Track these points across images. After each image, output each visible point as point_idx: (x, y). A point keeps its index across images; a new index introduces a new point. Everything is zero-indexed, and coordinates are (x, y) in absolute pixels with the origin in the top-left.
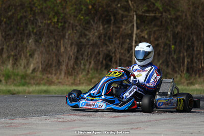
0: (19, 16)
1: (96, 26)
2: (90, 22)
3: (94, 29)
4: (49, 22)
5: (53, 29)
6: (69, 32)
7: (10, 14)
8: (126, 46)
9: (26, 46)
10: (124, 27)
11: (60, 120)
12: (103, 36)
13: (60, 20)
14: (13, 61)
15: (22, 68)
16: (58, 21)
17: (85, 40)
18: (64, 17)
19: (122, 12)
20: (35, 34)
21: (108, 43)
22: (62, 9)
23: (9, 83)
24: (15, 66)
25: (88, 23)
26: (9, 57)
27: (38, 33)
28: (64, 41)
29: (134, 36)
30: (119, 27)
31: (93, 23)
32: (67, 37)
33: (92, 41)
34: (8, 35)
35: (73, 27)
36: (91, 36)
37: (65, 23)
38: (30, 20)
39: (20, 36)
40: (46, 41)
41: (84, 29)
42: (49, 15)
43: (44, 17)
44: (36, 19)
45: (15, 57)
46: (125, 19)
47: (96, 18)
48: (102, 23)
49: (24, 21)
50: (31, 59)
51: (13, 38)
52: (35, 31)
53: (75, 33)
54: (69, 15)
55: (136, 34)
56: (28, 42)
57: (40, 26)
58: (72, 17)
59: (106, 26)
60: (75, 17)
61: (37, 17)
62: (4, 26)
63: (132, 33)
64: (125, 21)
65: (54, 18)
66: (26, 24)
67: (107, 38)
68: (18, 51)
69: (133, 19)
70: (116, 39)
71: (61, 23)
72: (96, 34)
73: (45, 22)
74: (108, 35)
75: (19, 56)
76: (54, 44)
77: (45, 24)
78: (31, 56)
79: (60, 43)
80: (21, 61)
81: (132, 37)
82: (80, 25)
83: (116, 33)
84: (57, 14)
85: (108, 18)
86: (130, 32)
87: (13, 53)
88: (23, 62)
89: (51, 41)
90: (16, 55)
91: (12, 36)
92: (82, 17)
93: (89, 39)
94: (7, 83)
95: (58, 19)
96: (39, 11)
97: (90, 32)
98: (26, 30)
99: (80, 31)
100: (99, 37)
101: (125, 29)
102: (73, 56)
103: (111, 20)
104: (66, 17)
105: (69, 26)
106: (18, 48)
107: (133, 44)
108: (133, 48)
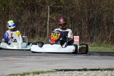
2: (23, 11)
5: (2, 14)
8: (44, 24)
11: (6, 59)
19: (41, 5)
22: (7, 3)
29: (48, 19)
37: (9, 10)
48: (30, 11)
54: (11, 7)
55: (49, 18)
63: (47, 17)
69: (48, 9)
81: (47, 19)
107: (48, 23)
108: (48, 26)
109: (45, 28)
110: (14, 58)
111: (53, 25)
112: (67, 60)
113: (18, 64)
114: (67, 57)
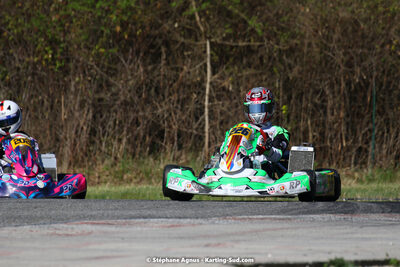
1: (131, 66)
2: (119, 60)
3: (126, 74)
4: (36, 59)
5: (44, 74)
6: (77, 79)
8: (191, 107)
10: (186, 69)
11: (60, 232)
12: (144, 88)
13: (58, 56)
16: (53, 59)
17: (109, 94)
18: (66, 50)
19: (182, 40)
20: (9, 84)
21: (154, 101)
22: (62, 34)
25: (116, 60)
27: (14, 82)
28: (66, 97)
29: (208, 86)
30: (177, 70)
31: (124, 61)
32: (73, 89)
33: (122, 98)
35: (85, 69)
36: (120, 87)
37: (68, 60)
40: (30, 98)
41: (107, 73)
42: (36, 46)
43: (27, 50)
46: (190, 52)
47: (131, 51)
48: (144, 60)
52: (8, 78)
53: (90, 82)
54: (76, 47)
55: (211, 83)
57: (18, 69)
59: (150, 68)
61: (12, 51)
63: (203, 80)
64: (188, 56)
67: (153, 91)
69: (205, 52)
70: (170, 94)
71: (61, 61)
72: (131, 83)
73: (27, 59)
74: (155, 84)
76: (46, 103)
77: (28, 63)
79: (59, 101)
81: (204, 89)
82: (98, 65)
83: (171, 82)
84: (52, 42)
85: (153, 51)
86: (199, 79)
92: (102, 50)
93: (116, 94)
95: (54, 55)
96: (16, 39)
97: (119, 80)
99: (98, 77)
100: (138, 90)
101: (189, 73)
102: (85, 128)
104: (71, 49)
105: (76, 67)
107: (206, 103)
108: (206, 110)
109: (197, 119)
110: (89, 228)
111: (224, 109)
112: (275, 230)
113: (104, 246)
114: (275, 219)
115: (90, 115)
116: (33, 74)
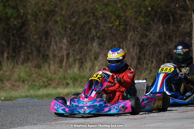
0: (83, 22)
1: (156, 26)
3: (154, 30)
4: (111, 25)
6: (131, 34)
7: (74, 20)
9: (91, 50)
10: (182, 26)
12: (163, 36)
13: (122, 23)
14: (79, 64)
15: (88, 70)
16: (119, 24)
17: (146, 40)
18: (125, 20)
20: (99, 37)
21: (168, 42)
23: (76, 86)
24: (81, 69)
25: (148, 24)
26: (75, 61)
27: (101, 36)
28: (126, 43)
30: (178, 27)
31: (153, 24)
32: (129, 38)
33: (153, 42)
34: (73, 40)
35: (135, 29)
36: (152, 36)
38: (93, 24)
39: (84, 40)
40: (109, 44)
41: (145, 30)
42: (111, 19)
43: (106, 21)
44: (99, 24)
45: (81, 61)
46: (184, 18)
47: (156, 19)
49: (88, 26)
50: (96, 62)
51: (78, 42)
52: (98, 35)
53: (137, 34)
56: (92, 46)
57: (103, 30)
58: (133, 19)
59: (165, 26)
60: (136, 19)
61: (100, 22)
62: (69, 32)
64: (184, 20)
65: (116, 21)
66: (90, 29)
67: (167, 37)
68: (83, 54)
70: (176, 38)
71: (123, 25)
72: (157, 34)
73: (107, 25)
74: (168, 34)
75: (84, 59)
76: (117, 46)
77: (107, 27)
78: (96, 58)
79: (123, 44)
80: (86, 64)
82: (141, 26)
83: (176, 32)
84: (119, 17)
85: (167, 18)
86: (189, 30)
87: (78, 57)
88: (88, 65)
89: (114, 43)
90: (81, 59)
91: (77, 41)
92: (142, 19)
93: (150, 40)
94: (74, 85)
95: (119, 22)
96: (102, 16)
97: (151, 33)
98: (90, 34)
99: (141, 32)
100: (160, 37)
101: (184, 28)
102: (135, 57)
103: (170, 20)
104: (127, 19)
105: (130, 28)
106: (83, 52)
115: (138, 50)
116: (110, 33)
